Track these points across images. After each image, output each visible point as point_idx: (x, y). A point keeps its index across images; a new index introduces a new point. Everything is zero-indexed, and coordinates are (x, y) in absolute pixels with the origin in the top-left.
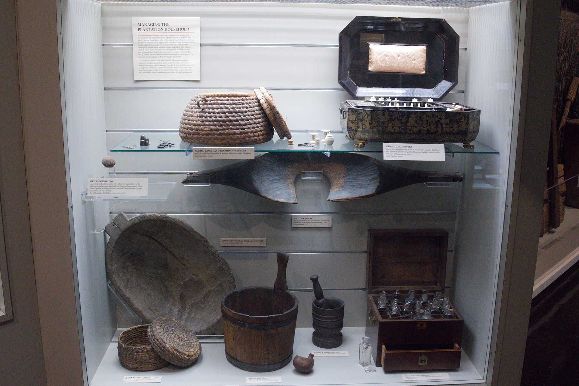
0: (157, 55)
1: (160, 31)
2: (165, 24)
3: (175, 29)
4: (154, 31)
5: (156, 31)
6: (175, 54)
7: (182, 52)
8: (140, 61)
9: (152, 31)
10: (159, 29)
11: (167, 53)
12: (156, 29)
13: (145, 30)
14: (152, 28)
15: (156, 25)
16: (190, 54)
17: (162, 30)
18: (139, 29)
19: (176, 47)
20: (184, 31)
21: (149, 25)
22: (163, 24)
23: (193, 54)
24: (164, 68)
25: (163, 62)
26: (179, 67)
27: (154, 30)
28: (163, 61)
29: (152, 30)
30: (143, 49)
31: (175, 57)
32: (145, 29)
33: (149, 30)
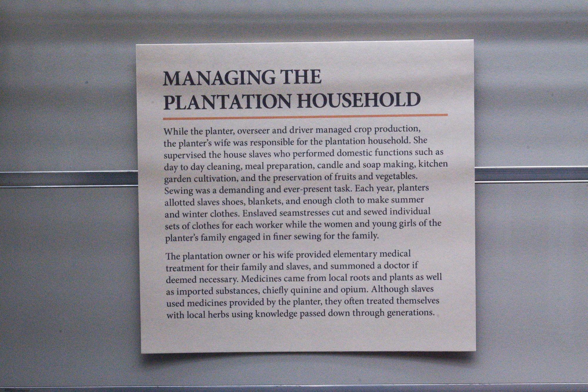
0: (258, 226)
1: (275, 111)
2: (301, 73)
3: (352, 99)
4: (245, 112)
5: (254, 111)
6: (350, 224)
7: (385, 212)
8: (172, 256)
9: (236, 112)
10: (270, 101)
11: (306, 219)
12: (254, 102)
13: (201, 105)
14: (232, 97)
15: (252, 80)
16: (424, 224)
17: (283, 104)
18: (170, 100)
19: (352, 188)
20: (394, 109)
21: (218, 82)
22: (292, 77)
23: (438, 224)
24: (294, 291)
25: (286, 261)
26: (369, 288)
27: (243, 102)
28: (290, 255)
29: (235, 106)
30: (186, 197)
31: (346, 237)
32: (200, 101)
33: (218, 103)
